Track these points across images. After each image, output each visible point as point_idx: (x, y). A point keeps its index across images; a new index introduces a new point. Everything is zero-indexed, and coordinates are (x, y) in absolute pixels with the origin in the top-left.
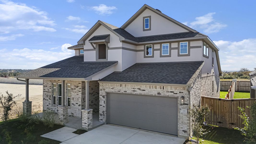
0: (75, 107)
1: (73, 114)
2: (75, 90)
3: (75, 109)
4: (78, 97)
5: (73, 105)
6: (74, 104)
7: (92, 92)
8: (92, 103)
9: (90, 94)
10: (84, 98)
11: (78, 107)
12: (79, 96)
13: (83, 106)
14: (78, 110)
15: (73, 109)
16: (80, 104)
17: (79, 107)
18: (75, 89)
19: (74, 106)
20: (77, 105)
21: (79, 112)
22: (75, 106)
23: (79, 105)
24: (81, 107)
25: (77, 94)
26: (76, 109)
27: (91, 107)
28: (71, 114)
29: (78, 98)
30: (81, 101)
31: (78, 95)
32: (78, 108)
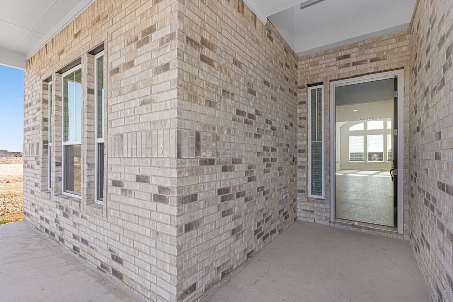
0: (131, 210)
1: (119, 260)
2: (128, 73)
3: (129, 226)
4: (149, 127)
5: (119, 189)
6: (125, 187)
7: (253, 112)
8: (250, 180)
9: (242, 118)
10: (198, 135)
11: (153, 205)
12: (154, 117)
13: (194, 198)
14: (148, 232)
15: (120, 223)
16: (168, 184)
17: (160, 206)
18: (131, 64)
19: (124, 199)
20: (144, 193)
21: (161, 255)
22: (131, 201)
23: (161, 189)
24: (174, 211)
25: (143, 103)
26: (136, 228)
27: (245, 206)
28: (107, 261)
29: (149, 136)
30: (174, 154)
31: (153, 107)
32: (147, 214)
